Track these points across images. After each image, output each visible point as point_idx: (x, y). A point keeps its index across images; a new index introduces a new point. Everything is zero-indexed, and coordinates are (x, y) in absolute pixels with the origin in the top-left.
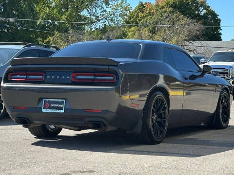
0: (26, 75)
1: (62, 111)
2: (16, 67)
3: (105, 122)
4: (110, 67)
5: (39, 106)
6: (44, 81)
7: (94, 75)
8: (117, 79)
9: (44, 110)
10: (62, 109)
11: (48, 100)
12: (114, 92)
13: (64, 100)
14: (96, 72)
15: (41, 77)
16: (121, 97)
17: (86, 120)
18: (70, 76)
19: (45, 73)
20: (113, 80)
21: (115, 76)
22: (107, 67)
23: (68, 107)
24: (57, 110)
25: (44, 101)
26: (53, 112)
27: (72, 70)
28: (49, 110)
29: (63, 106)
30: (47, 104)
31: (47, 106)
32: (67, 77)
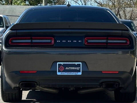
0: (31, 39)
7: (107, 39)
11: (62, 63)
18: (82, 40)
21: (128, 39)
24: (74, 73)
25: (58, 64)
26: (69, 74)
27: (84, 35)
28: (64, 73)
29: (80, 68)
30: (62, 67)
31: (61, 69)
32: (79, 41)
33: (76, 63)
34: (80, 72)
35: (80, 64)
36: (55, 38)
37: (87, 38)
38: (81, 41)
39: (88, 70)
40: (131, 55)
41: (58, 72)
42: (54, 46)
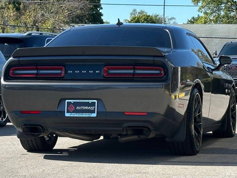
0: (37, 69)
1: (94, 115)
2: (21, 59)
3: (150, 127)
4: (156, 59)
5: (60, 109)
6: (63, 77)
7: (134, 69)
8: (166, 73)
9: (67, 115)
10: (93, 112)
11: (72, 101)
12: (163, 90)
13: (96, 101)
14: (135, 65)
15: (59, 72)
16: (171, 95)
17: (125, 125)
18: (100, 70)
19: (64, 66)
20: (161, 74)
21: (162, 69)
22: (152, 59)
23: (102, 110)
24: (87, 114)
25: (67, 102)
26: (80, 116)
27: (104, 63)
28: (74, 114)
29: (95, 108)
30: (71, 106)
31: (71, 109)
32: (97, 72)
33: (90, 101)
34: (95, 113)
35: (95, 102)
36: (66, 68)
37: (107, 67)
38: (99, 72)
39: (106, 111)
40: (165, 91)
41: (67, 113)
42: (64, 78)
